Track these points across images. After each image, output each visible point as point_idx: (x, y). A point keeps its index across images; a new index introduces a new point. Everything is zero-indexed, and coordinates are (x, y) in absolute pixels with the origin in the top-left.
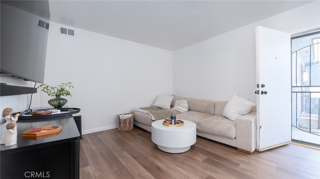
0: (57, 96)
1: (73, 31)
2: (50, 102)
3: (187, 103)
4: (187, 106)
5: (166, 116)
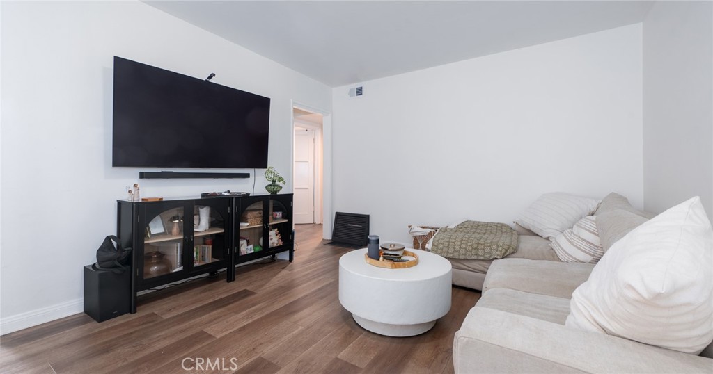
2: (266, 188)
4: (595, 240)
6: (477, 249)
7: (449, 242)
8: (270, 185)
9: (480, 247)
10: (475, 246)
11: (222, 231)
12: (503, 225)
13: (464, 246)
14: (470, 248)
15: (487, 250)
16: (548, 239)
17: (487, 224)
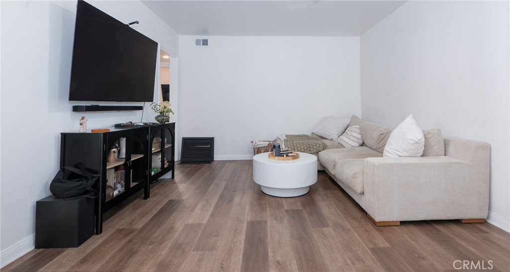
0: (161, 113)
1: (207, 40)
2: (156, 118)
3: (358, 131)
4: (359, 136)
5: (309, 149)
6: (310, 148)
7: (294, 146)
8: (159, 116)
9: (311, 146)
10: (309, 146)
11: (142, 156)
12: (307, 135)
13: (303, 147)
14: (306, 148)
15: (315, 147)
16: (332, 140)
17: (300, 136)
